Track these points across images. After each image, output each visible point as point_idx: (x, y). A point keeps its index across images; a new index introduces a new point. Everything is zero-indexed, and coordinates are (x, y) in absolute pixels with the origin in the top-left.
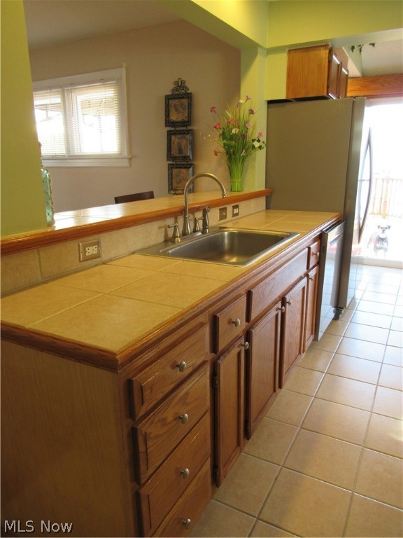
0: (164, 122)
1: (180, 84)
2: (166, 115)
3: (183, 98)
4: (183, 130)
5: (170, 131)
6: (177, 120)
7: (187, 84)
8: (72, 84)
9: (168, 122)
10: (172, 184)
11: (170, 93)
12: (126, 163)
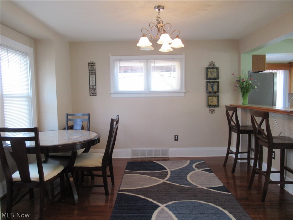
0: (206, 78)
1: (212, 64)
2: (206, 75)
3: (214, 69)
4: (214, 81)
5: (208, 81)
6: (212, 77)
7: (216, 64)
8: (155, 59)
9: (207, 78)
10: (208, 103)
11: (208, 67)
12: (183, 95)
